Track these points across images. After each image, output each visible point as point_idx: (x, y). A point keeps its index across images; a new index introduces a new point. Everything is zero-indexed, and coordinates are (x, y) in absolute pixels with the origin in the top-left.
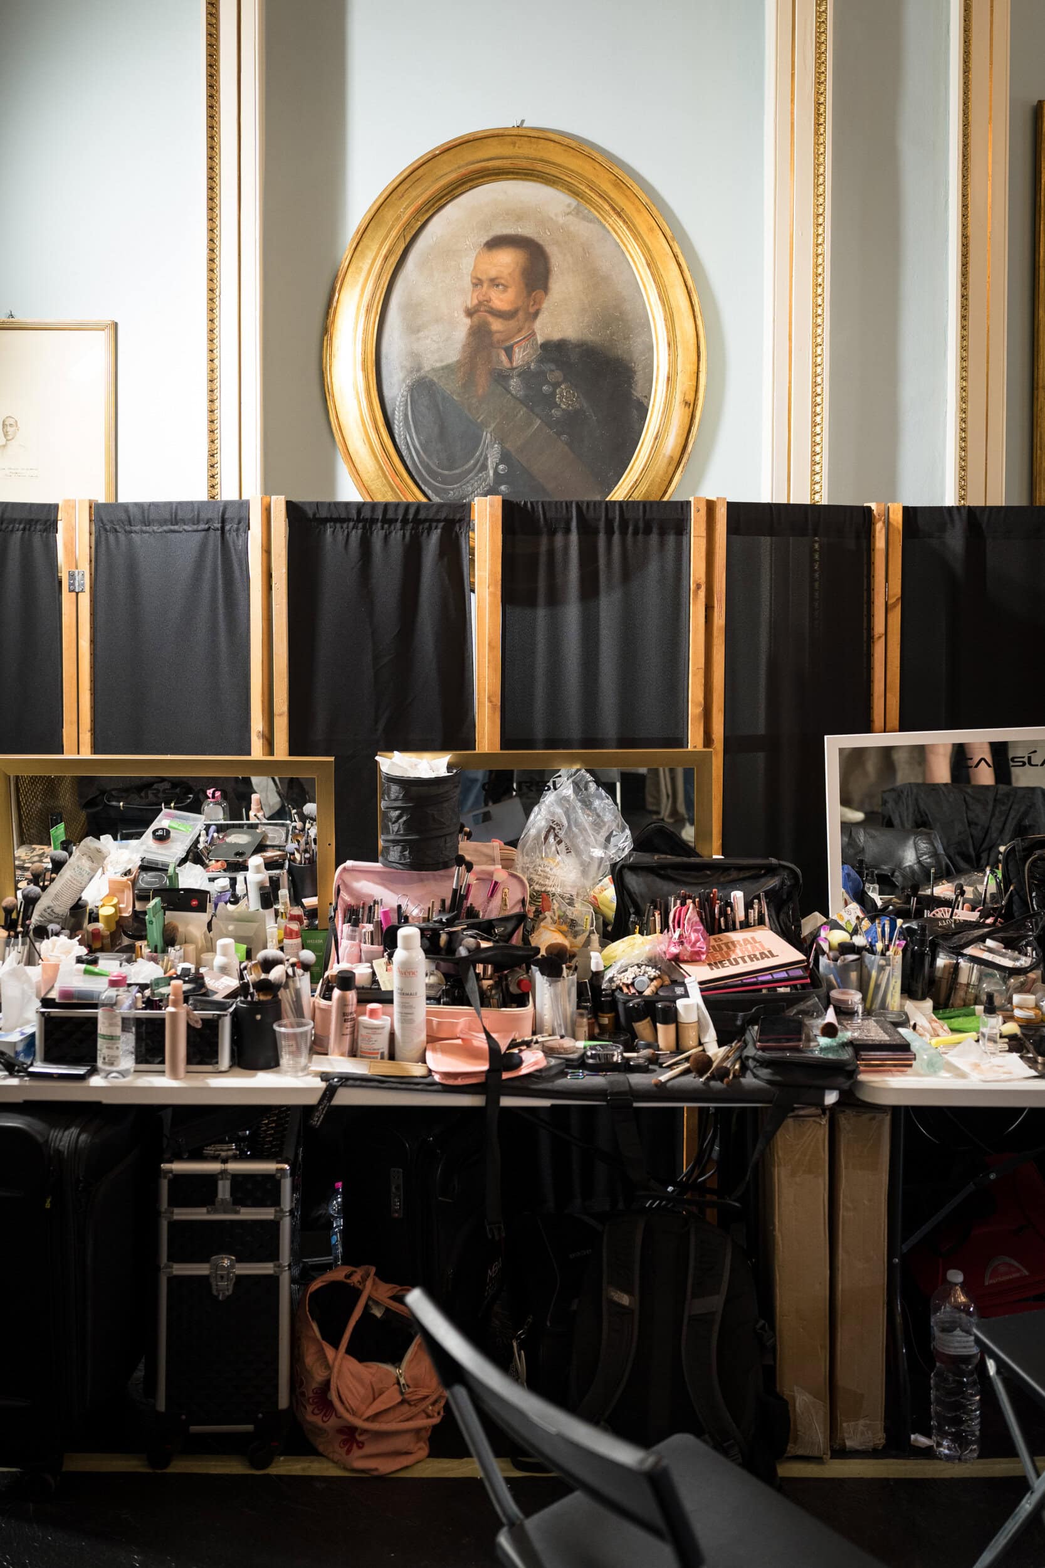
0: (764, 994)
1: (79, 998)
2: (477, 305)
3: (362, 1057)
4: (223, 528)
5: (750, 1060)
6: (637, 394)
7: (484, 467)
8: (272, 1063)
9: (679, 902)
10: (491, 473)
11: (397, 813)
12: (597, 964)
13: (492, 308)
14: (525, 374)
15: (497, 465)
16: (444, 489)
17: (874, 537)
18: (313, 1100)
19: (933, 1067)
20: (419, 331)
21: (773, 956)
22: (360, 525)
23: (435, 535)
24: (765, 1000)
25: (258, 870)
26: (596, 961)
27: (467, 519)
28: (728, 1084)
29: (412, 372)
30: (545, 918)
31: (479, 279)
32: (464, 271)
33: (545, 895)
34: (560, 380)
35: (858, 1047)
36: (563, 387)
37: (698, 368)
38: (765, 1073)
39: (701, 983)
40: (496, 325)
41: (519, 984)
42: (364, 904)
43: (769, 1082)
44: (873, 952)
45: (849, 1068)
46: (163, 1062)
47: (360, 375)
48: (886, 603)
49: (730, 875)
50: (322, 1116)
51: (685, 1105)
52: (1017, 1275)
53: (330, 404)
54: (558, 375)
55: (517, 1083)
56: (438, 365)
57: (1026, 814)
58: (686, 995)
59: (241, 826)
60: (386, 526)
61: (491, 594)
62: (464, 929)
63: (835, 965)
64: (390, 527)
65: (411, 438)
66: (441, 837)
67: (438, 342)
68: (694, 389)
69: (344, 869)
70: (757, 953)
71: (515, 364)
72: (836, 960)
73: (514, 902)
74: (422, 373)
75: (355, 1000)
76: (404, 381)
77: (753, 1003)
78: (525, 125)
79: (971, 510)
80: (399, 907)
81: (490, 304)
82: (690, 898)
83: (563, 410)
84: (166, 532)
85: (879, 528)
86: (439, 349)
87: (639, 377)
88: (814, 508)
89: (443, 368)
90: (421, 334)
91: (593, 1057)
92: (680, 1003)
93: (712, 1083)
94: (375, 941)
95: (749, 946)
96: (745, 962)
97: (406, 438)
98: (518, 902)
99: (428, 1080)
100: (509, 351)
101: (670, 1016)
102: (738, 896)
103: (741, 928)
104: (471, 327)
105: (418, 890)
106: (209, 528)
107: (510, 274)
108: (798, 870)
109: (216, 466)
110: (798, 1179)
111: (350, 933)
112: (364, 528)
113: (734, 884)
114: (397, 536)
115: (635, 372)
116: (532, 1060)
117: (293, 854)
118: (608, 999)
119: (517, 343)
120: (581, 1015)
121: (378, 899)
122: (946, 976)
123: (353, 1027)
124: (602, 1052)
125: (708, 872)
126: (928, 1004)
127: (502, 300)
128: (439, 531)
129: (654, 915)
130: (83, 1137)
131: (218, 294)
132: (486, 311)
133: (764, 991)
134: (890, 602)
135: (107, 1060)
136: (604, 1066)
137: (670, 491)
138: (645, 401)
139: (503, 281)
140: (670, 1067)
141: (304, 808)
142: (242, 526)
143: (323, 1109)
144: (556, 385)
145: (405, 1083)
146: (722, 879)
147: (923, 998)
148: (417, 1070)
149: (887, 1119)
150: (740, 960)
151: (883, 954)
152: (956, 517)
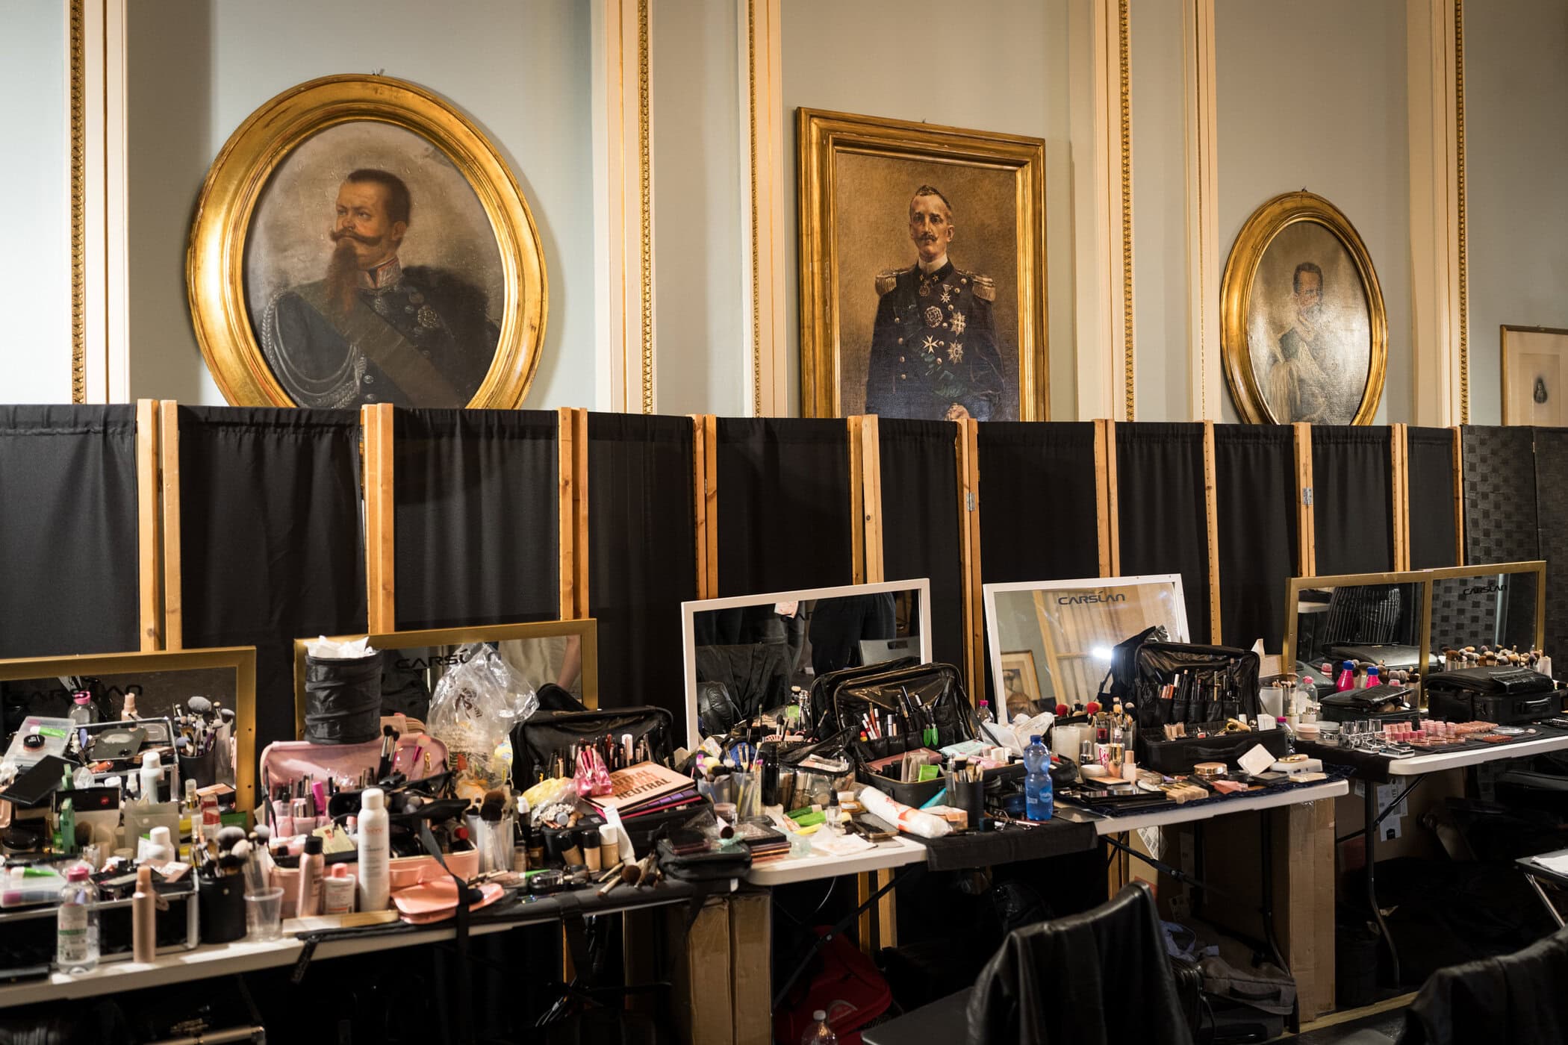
0: (667, 814)
1: (27, 900)
2: (342, 230)
3: (330, 914)
4: (105, 432)
5: (670, 866)
6: (491, 317)
7: (351, 377)
8: (240, 934)
9: (580, 748)
10: (358, 383)
11: (326, 692)
12: (525, 807)
13: (356, 233)
14: (388, 295)
15: (364, 375)
16: (312, 397)
17: (695, 442)
18: (293, 959)
19: (805, 850)
20: (285, 250)
21: (667, 782)
22: (253, 429)
23: (327, 440)
24: (668, 818)
25: (154, 765)
26: (523, 803)
27: (357, 424)
28: (657, 887)
29: (279, 287)
30: (462, 775)
31: (343, 207)
32: (331, 199)
33: (460, 756)
34: (422, 301)
35: (750, 843)
36: (424, 308)
37: (542, 297)
38: (684, 873)
39: (619, 810)
40: (361, 250)
41: (457, 833)
42: (293, 781)
43: (688, 880)
44: (742, 770)
45: (747, 860)
46: (130, 949)
47: (228, 288)
48: (706, 495)
49: (615, 723)
50: (303, 972)
51: (623, 909)
52: (849, 1012)
53: (194, 314)
54: (418, 298)
55: (482, 914)
56: (305, 282)
57: (777, 666)
58: (604, 821)
59: (114, 727)
60: (279, 430)
61: (384, 492)
62: (405, 790)
63: (713, 785)
64: (282, 431)
65: (279, 348)
66: (366, 711)
67: (304, 262)
68: (539, 315)
69: (272, 750)
70: (653, 782)
71: (379, 285)
72: (712, 781)
73: (434, 765)
74: (290, 289)
75: (323, 863)
76: (271, 295)
77: (659, 821)
78: (384, 74)
79: (767, 422)
80: (331, 779)
81: (356, 230)
82: (588, 744)
83: (425, 329)
84: (36, 435)
85: (699, 433)
86: (306, 268)
87: (492, 302)
88: (645, 418)
89: (310, 285)
90: (289, 253)
91: (539, 882)
92: (602, 829)
93: (644, 888)
94: (308, 812)
95: (643, 778)
96: (646, 790)
97: (273, 348)
98: (439, 764)
99: (400, 924)
100: (373, 274)
101: (595, 840)
102: (627, 739)
103: (631, 765)
104: (337, 250)
105: (344, 763)
106: (88, 431)
107: (373, 205)
108: (670, 713)
109: (81, 370)
110: (708, 958)
111: (281, 809)
112: (257, 431)
113: (623, 729)
114: (290, 439)
115: (488, 299)
116: (491, 893)
117: (185, 747)
118: (538, 835)
119: (380, 266)
120: (519, 851)
121: (309, 774)
122: (786, 786)
123: (321, 887)
124: (546, 877)
125: (599, 722)
126: (780, 808)
127: (366, 228)
128: (330, 435)
129: (558, 763)
130: (52, 1036)
131: (82, 201)
132: (350, 236)
133: (666, 811)
134: (709, 494)
135: (71, 955)
136: (548, 888)
137: (520, 402)
138: (497, 324)
139: (367, 211)
140: (605, 881)
141: (189, 702)
142: (129, 428)
143: (303, 966)
144: (417, 306)
145: (381, 930)
146: (610, 727)
147: (775, 804)
148: (389, 916)
149: (768, 899)
150: (641, 789)
151: (748, 770)
152: (756, 427)
